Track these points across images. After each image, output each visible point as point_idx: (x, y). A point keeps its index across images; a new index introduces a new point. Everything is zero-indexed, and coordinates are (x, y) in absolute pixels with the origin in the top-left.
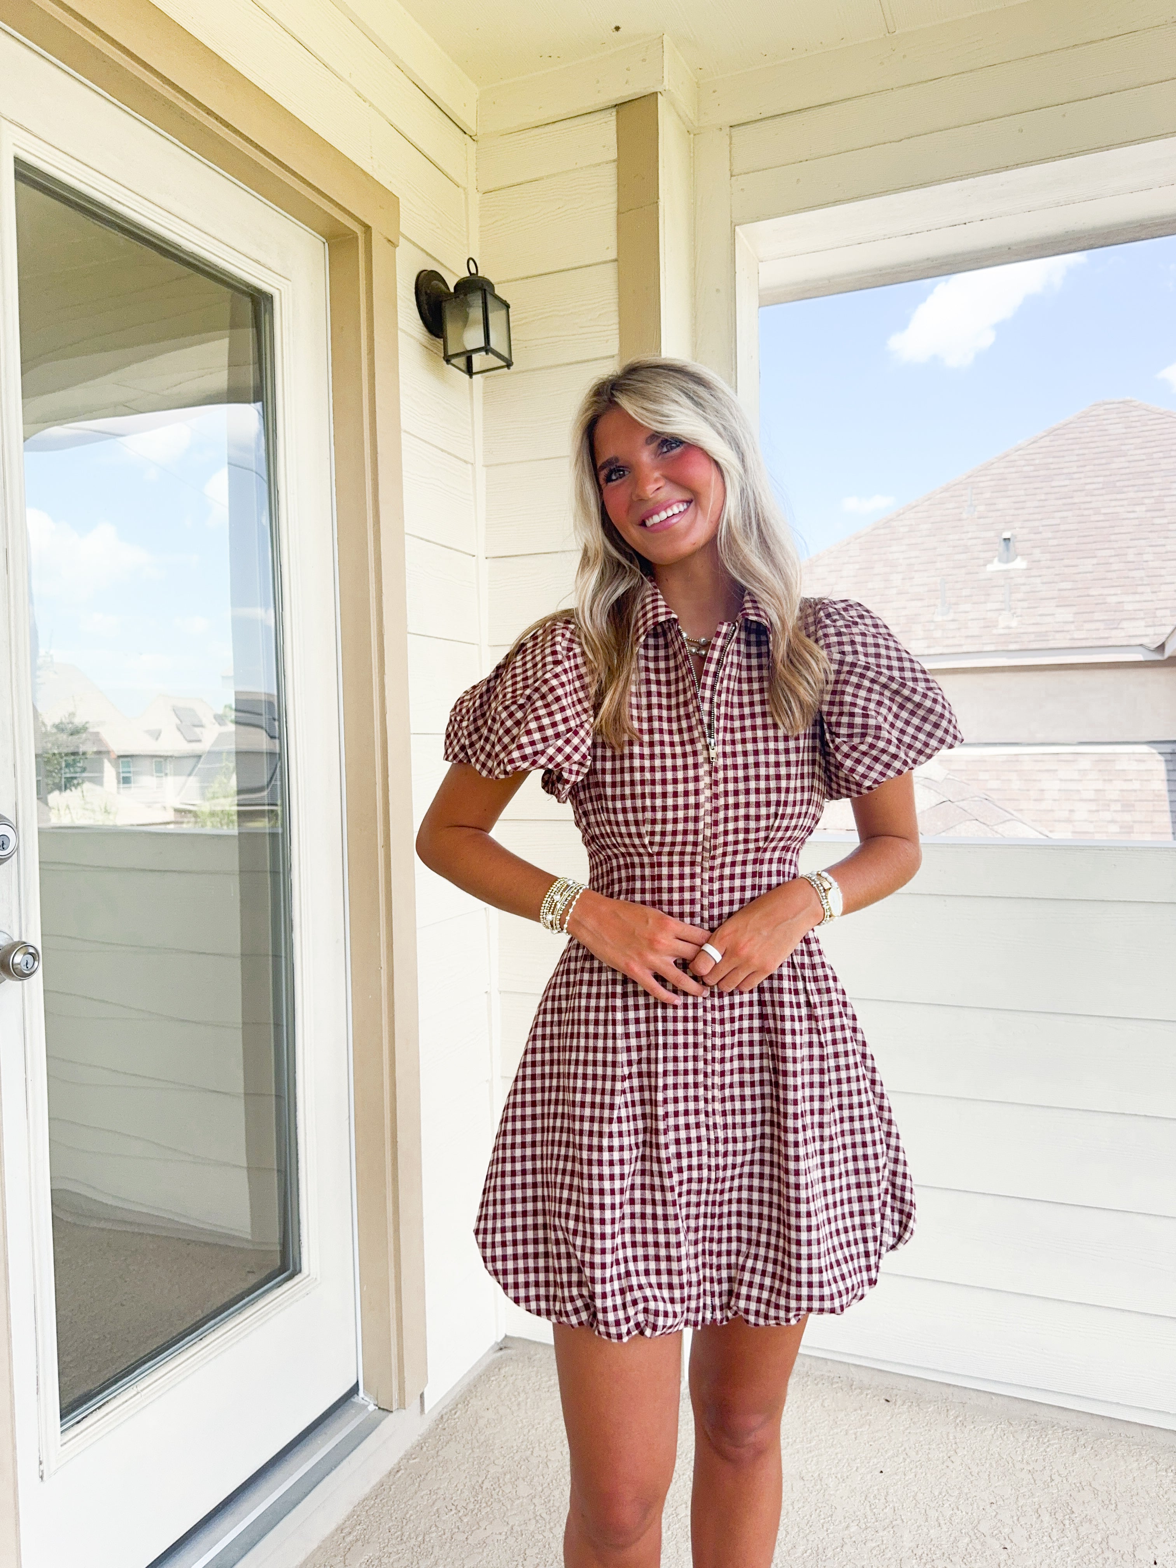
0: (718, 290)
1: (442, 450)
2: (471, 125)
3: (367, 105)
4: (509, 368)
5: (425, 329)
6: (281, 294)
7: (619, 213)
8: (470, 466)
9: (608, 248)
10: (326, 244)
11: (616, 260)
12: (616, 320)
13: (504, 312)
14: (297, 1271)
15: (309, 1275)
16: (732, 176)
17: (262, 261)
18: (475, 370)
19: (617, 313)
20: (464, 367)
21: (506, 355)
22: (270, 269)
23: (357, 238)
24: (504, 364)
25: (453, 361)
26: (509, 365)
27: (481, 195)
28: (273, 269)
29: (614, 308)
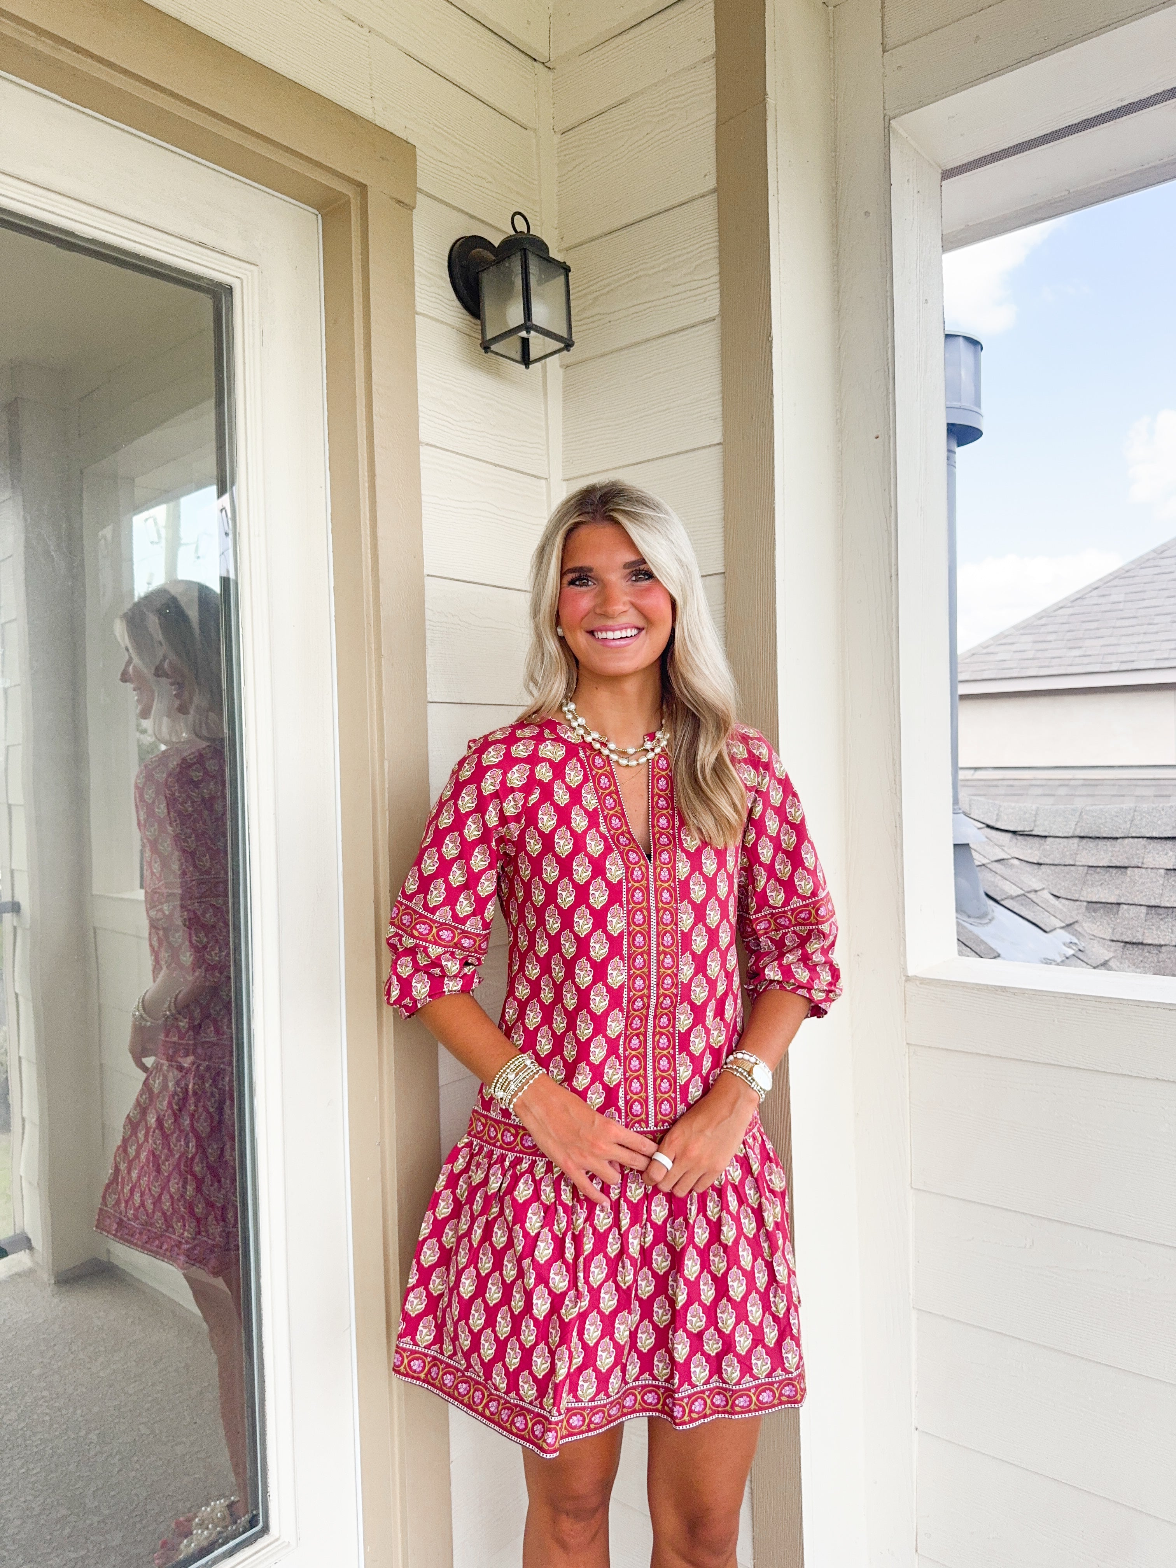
0: (867, 213)
1: (496, 465)
2: (540, 49)
3: (365, 31)
4: (569, 351)
5: (465, 311)
6: (242, 283)
7: (718, 126)
8: (543, 482)
9: (705, 176)
10: (320, 216)
11: (715, 190)
12: (714, 270)
13: (562, 277)
14: (265, 1530)
15: (277, 1540)
16: (884, 51)
17: (210, 243)
18: (531, 359)
19: (717, 260)
20: (518, 356)
21: (565, 334)
22: (223, 253)
23: (349, 201)
24: (562, 345)
25: (493, 348)
26: (568, 345)
27: (559, 136)
28: (229, 252)
29: (714, 254)
